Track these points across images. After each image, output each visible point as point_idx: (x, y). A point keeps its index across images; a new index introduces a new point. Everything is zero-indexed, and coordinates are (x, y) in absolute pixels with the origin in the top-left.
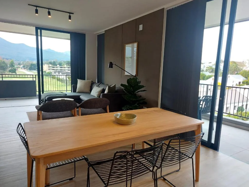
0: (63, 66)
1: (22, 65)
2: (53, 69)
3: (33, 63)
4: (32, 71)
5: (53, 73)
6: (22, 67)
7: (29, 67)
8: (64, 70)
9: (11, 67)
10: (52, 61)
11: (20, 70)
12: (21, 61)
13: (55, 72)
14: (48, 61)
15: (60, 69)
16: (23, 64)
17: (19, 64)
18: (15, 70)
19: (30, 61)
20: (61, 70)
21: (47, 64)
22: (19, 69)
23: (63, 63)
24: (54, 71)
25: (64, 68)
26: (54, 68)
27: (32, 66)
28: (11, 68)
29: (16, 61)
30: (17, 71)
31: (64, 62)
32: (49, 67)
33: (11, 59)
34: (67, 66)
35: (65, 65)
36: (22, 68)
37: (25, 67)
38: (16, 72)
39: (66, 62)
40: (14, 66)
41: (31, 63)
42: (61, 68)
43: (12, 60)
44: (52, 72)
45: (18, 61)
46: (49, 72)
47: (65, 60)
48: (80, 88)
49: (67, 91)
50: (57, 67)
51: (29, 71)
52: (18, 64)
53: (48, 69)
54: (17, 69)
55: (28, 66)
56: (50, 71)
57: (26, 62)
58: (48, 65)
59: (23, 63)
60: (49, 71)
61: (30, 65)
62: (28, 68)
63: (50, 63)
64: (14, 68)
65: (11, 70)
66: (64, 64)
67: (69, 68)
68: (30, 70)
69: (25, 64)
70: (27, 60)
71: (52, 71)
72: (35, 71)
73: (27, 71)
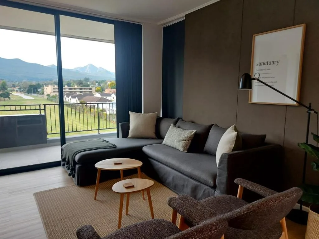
0: (72, 87)
1: (18, 88)
3: (33, 84)
4: (31, 95)
6: (18, 89)
7: (27, 90)
8: (75, 92)
9: (2, 89)
11: (15, 93)
12: (17, 82)
15: (68, 92)
16: (20, 86)
17: (14, 86)
18: (9, 94)
19: (28, 81)
20: (70, 92)
21: (51, 84)
22: (13, 92)
23: (72, 83)
25: (75, 89)
27: (31, 88)
28: (3, 92)
29: (9, 82)
30: (10, 95)
31: (74, 81)
32: (54, 89)
33: (2, 80)
34: (78, 87)
35: (76, 86)
36: (17, 91)
37: (22, 90)
38: (9, 97)
39: (77, 81)
40: (6, 89)
41: (29, 83)
42: (70, 89)
43: (4, 80)
45: (12, 82)
47: (75, 79)
48: (136, 129)
49: (99, 130)
51: (27, 95)
52: (12, 86)
53: (53, 92)
54: (10, 92)
55: (25, 88)
56: (56, 95)
57: (23, 82)
58: (52, 86)
59: (18, 84)
60: (54, 94)
61: (28, 86)
64: (7, 91)
65: (3, 94)
66: (74, 84)
68: (28, 93)
69: (21, 85)
70: (24, 81)
72: (35, 95)
73: (25, 95)
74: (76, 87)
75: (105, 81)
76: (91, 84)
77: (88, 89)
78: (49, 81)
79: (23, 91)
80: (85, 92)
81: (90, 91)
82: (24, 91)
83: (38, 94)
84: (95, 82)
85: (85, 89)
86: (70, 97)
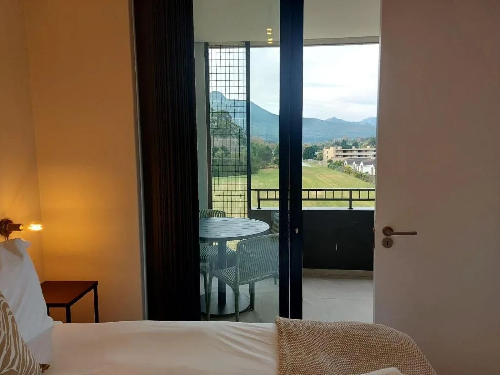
0: (361, 148)
2: (344, 156)
5: (346, 162)
8: (366, 156)
10: (340, 140)
13: (350, 161)
14: (331, 140)
15: (357, 155)
20: (359, 156)
24: (347, 158)
25: (366, 151)
26: (345, 154)
31: (363, 140)
34: (370, 148)
35: (368, 146)
39: (368, 139)
42: (360, 151)
44: (344, 161)
46: (339, 161)
50: (351, 151)
53: (335, 156)
58: (335, 148)
60: (338, 159)
63: (337, 144)
67: (374, 151)
71: (343, 159)
72: (312, 160)
74: (368, 148)
83: (315, 159)
86: (362, 164)
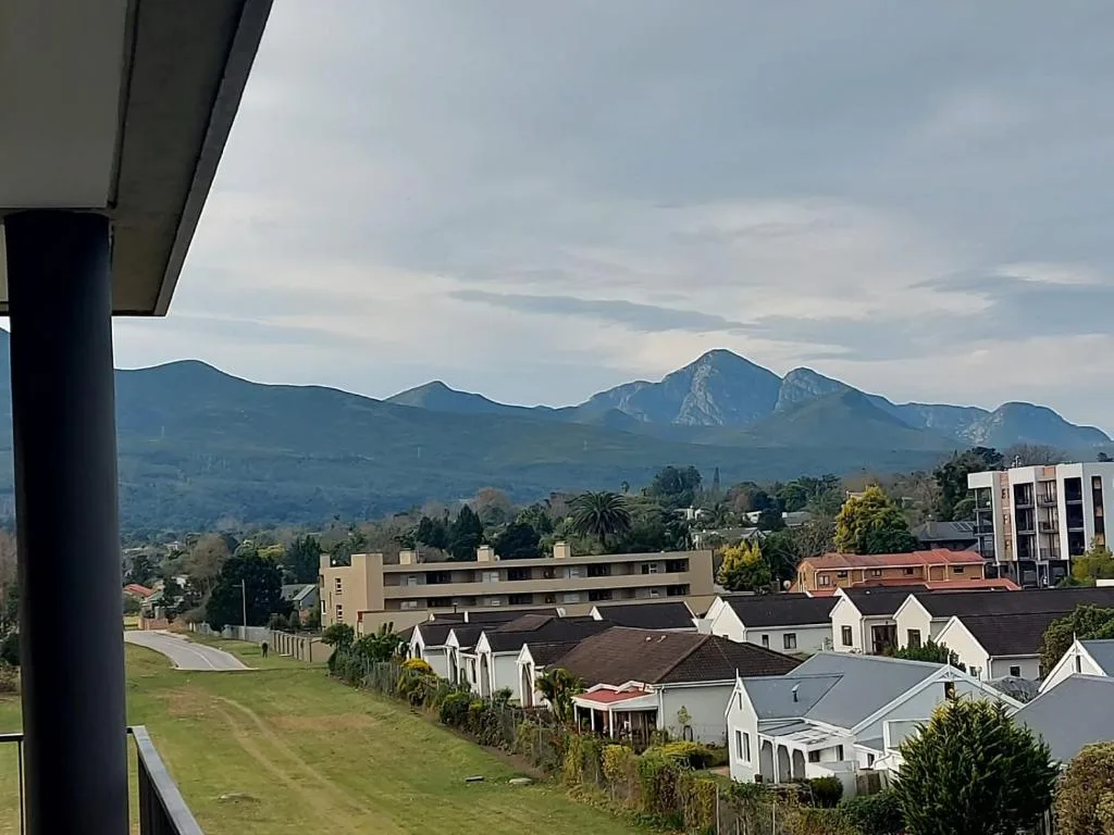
2: (426, 603)
4: (235, 637)
5: (417, 638)
7: (208, 596)
10: (457, 509)
12: (173, 537)
17: (145, 572)
20: (515, 599)
21: (372, 546)
23: (560, 519)
24: (432, 614)
25: (549, 572)
26: (437, 590)
32: (392, 578)
36: (150, 612)
46: (379, 631)
50: (472, 575)
51: (209, 641)
55: (199, 586)
56: (394, 626)
58: (380, 558)
61: (221, 571)
62: (201, 610)
68: (217, 627)
72: (261, 633)
73: (193, 637)
74: (560, 551)
75: (831, 481)
76: (702, 524)
77: (655, 563)
78: (390, 517)
79: (183, 608)
80: (630, 592)
81: (674, 578)
82: (190, 613)
83: (278, 626)
84: (741, 499)
85: (629, 567)
86: (484, 644)
